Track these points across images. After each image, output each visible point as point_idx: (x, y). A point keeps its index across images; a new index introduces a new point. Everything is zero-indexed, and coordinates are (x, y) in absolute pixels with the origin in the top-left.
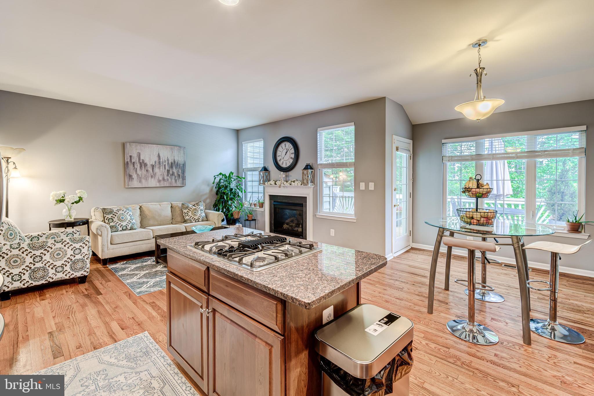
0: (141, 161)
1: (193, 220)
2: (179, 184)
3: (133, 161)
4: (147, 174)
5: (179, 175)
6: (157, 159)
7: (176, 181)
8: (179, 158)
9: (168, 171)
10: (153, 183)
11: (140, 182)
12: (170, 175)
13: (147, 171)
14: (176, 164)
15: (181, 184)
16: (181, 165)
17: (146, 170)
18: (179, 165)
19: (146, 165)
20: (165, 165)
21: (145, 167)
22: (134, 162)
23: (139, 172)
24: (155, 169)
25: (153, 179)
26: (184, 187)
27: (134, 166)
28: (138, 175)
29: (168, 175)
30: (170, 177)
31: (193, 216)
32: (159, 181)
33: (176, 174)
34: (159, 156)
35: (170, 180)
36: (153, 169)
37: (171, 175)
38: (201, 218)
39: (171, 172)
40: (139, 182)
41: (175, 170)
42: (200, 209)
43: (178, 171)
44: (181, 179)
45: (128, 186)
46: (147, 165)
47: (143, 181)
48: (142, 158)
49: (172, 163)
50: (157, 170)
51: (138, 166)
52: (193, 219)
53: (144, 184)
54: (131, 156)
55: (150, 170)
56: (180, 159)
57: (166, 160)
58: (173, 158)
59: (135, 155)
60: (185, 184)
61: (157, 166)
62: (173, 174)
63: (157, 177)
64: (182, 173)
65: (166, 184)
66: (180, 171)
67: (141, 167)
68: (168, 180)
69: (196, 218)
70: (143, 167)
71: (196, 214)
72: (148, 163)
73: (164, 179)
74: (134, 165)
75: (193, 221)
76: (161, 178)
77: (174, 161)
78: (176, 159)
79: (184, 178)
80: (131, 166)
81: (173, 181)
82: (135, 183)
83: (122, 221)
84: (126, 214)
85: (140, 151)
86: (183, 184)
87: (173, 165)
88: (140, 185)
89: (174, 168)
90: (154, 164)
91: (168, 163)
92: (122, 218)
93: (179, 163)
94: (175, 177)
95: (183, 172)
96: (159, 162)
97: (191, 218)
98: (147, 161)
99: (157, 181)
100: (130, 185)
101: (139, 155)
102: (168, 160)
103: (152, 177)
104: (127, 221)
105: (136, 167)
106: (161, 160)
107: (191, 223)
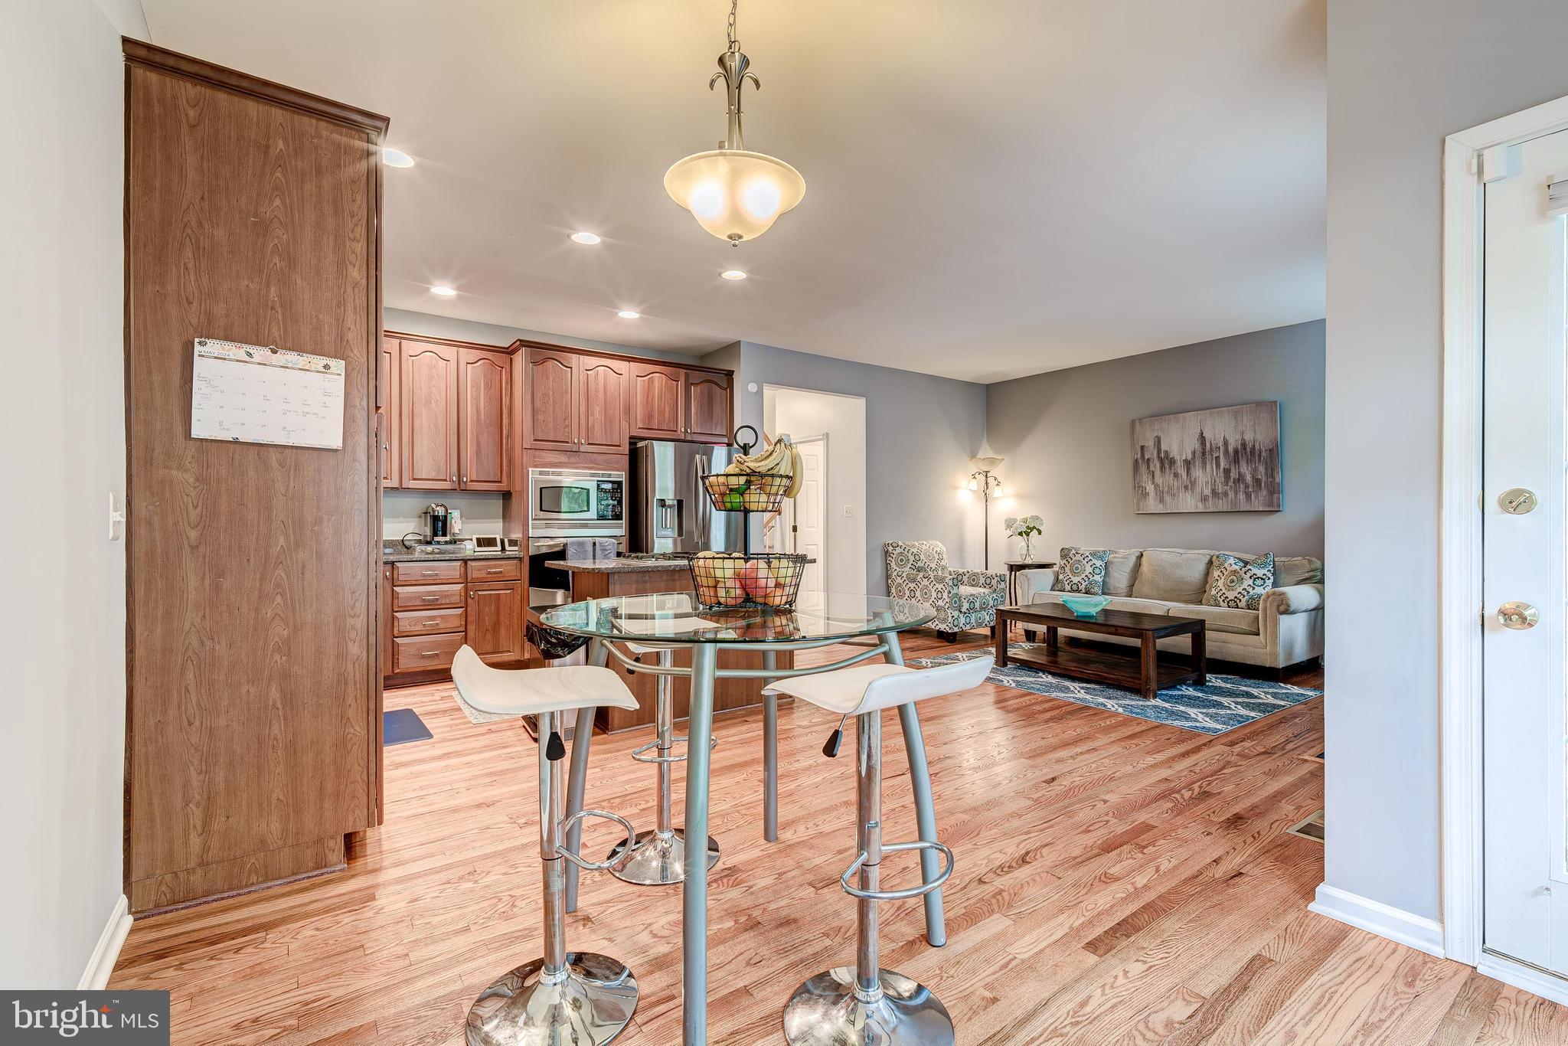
0: (1162, 455)
1: (1221, 600)
2: (1258, 504)
3: (1146, 457)
4: (1175, 483)
5: (1257, 482)
6: (1197, 446)
7: (1248, 496)
8: (1257, 434)
9: (1227, 472)
10: (1188, 502)
11: (1162, 500)
12: (1231, 483)
13: (1176, 475)
14: (1248, 450)
15: (1264, 505)
16: (1263, 454)
17: (1172, 475)
18: (1257, 453)
19: (1172, 462)
20: (1218, 458)
21: (1170, 469)
22: (1148, 459)
23: (1159, 480)
24: (1192, 470)
25: (1188, 495)
26: (1278, 514)
27: (1148, 467)
28: (1157, 486)
29: (1226, 482)
30: (1231, 487)
31: (1224, 591)
32: (1204, 499)
33: (1249, 478)
34: (1202, 438)
35: (1231, 494)
36: (1188, 469)
37: (1234, 483)
38: (1244, 600)
39: (1234, 474)
40: (1158, 500)
41: (1245, 469)
42: (1249, 575)
43: (1255, 470)
44: (1264, 492)
45: (1139, 510)
46: (1174, 462)
47: (1168, 499)
48: (1164, 447)
49: (1236, 452)
50: (1198, 473)
51: (1156, 466)
52: (1223, 598)
53: (1171, 505)
54: (1142, 448)
55: (1182, 472)
56: (1260, 437)
57: (1221, 444)
58: (1238, 437)
59: (1150, 444)
60: (1279, 506)
61: (1198, 462)
62: (1240, 479)
63: (1198, 489)
64: (1266, 474)
65: (1222, 505)
66: (1261, 469)
67: (1162, 467)
68: (1226, 494)
69: (1231, 595)
70: (1167, 466)
71: (1233, 584)
72: (1177, 457)
73: (1214, 493)
74: (1148, 464)
75: (1222, 603)
76: (1208, 492)
77: (1244, 445)
78: (1249, 437)
79: (1274, 490)
80: (1143, 468)
81: (1242, 496)
82: (1152, 505)
83: (1075, 574)
84: (1085, 562)
85: (1160, 434)
86: (1271, 504)
87: (1240, 455)
88: (1160, 509)
89: (1243, 464)
90: (1190, 457)
91: (1226, 451)
92: (1077, 568)
93: (1257, 447)
94: (1247, 487)
95: (1271, 471)
96: (1204, 453)
97: (1219, 594)
98: (1175, 453)
99: (1198, 498)
100: (1141, 506)
101: (1158, 441)
102: (1226, 444)
103: (1186, 487)
104: (1083, 576)
105: (1152, 469)
106: (1208, 445)
107: (1216, 606)
